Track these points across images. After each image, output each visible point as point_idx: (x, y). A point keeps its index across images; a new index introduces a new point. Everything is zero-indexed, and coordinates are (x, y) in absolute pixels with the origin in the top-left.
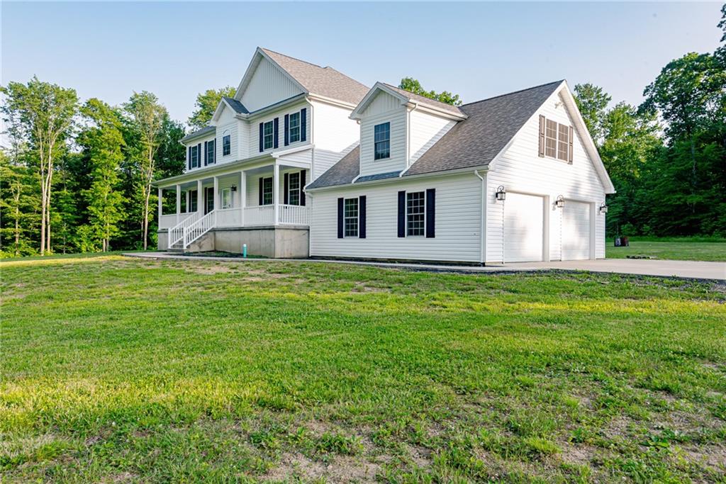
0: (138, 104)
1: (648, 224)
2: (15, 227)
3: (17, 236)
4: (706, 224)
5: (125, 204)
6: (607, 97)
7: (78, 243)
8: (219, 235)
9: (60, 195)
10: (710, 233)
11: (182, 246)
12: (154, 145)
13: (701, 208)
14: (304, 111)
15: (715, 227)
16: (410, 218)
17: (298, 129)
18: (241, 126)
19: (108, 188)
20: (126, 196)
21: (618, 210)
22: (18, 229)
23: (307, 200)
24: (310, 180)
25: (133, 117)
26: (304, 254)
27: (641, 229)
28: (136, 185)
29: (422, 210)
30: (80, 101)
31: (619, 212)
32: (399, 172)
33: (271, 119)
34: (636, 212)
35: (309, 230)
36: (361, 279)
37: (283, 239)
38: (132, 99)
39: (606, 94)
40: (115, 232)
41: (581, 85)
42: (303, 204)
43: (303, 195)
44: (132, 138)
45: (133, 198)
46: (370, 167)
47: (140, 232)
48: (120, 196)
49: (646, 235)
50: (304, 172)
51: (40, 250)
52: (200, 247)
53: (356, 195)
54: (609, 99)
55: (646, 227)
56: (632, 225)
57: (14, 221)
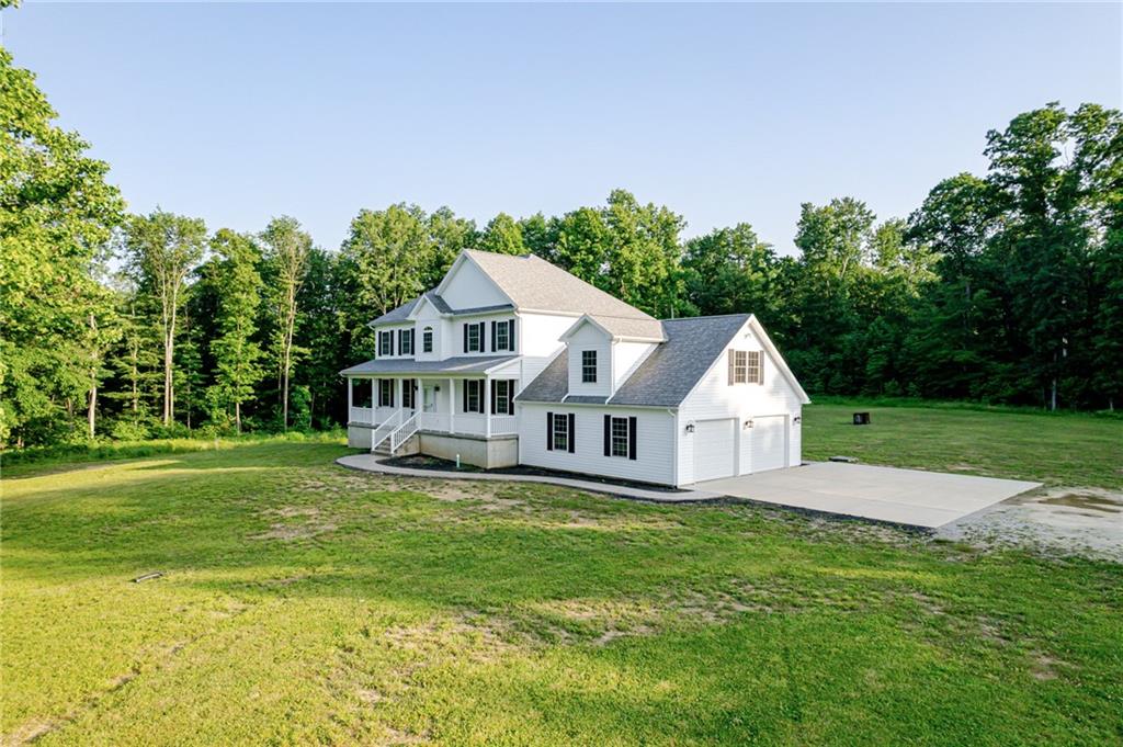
0: (276, 232)
1: (914, 382)
2: (132, 390)
3: (135, 401)
4: (974, 387)
5: (261, 360)
6: (872, 215)
7: (207, 410)
8: (425, 439)
9: (184, 348)
10: (979, 397)
11: (389, 450)
12: (297, 283)
13: (971, 367)
14: (512, 322)
15: (983, 392)
16: (615, 440)
17: (506, 337)
18: (444, 324)
19: (242, 340)
20: (263, 348)
21: (881, 363)
22: (136, 393)
23: (516, 410)
24: (518, 391)
25: (269, 247)
26: (513, 463)
27: (907, 389)
28: (274, 333)
29: (625, 435)
30: (208, 234)
31: (882, 365)
32: (606, 398)
33: (476, 322)
34: (902, 366)
35: (517, 439)
36: (575, 508)
37: (494, 450)
38: (269, 226)
39: (870, 212)
40: (250, 395)
41: (839, 199)
42: (512, 413)
43: (512, 405)
44: (268, 273)
45: (271, 352)
46: (577, 387)
47: (277, 393)
48: (257, 350)
49: (912, 396)
50: (512, 382)
51: (163, 419)
52: (406, 450)
53: (565, 412)
54: (874, 218)
55: (912, 386)
56: (897, 383)
57: (130, 382)
